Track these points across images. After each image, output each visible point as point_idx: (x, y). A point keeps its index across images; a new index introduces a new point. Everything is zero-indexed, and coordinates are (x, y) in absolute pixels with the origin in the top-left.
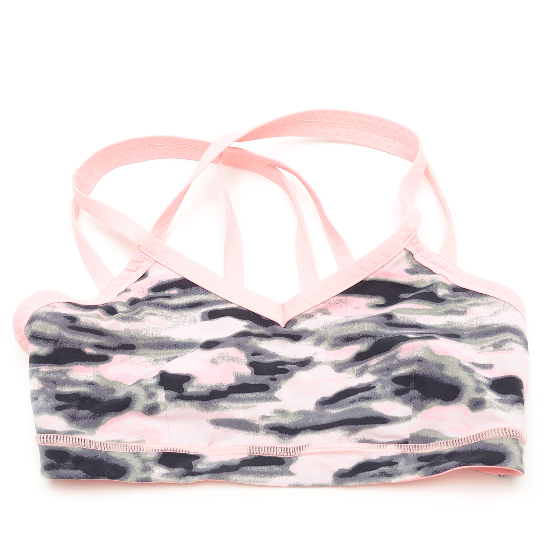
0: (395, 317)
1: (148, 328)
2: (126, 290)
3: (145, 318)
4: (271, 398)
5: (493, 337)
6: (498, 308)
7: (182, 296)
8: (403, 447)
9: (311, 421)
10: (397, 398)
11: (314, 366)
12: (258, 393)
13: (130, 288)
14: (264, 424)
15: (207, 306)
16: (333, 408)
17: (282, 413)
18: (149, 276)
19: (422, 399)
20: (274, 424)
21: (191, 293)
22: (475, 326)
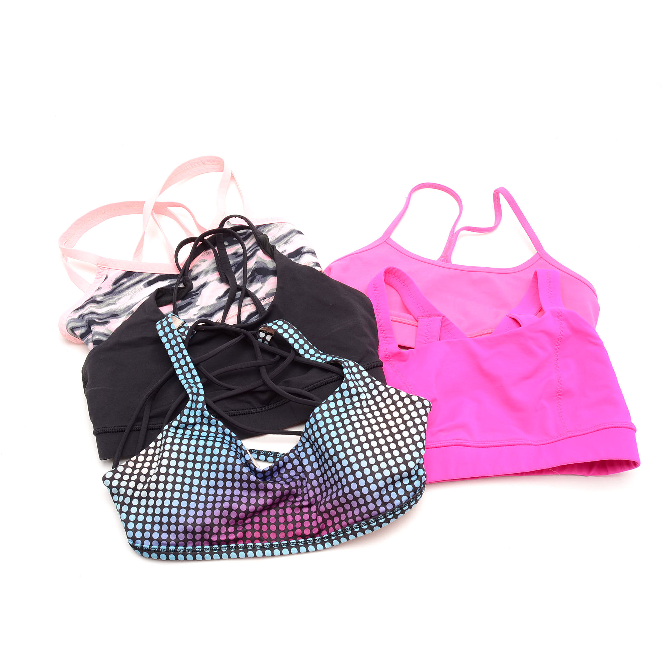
0: (239, 252)
1: (121, 306)
2: (99, 288)
3: (116, 302)
4: (195, 306)
5: (283, 240)
6: (280, 227)
7: (130, 280)
8: (264, 301)
9: (217, 307)
10: (253, 284)
11: (209, 284)
12: (188, 307)
13: (101, 286)
14: (196, 317)
15: (145, 281)
16: (225, 298)
17: (202, 308)
18: (108, 277)
19: (263, 277)
20: (201, 315)
21: (134, 278)
22: (273, 240)
